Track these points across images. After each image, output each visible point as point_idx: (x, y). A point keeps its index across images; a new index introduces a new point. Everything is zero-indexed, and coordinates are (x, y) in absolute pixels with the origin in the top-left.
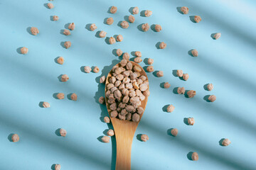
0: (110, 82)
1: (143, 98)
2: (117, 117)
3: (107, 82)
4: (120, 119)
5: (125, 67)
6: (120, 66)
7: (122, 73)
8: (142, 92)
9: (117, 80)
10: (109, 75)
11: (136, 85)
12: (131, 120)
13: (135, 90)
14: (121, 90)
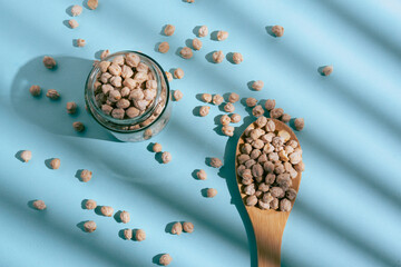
0: (243, 151)
1: (294, 174)
2: (257, 205)
3: (238, 152)
4: (261, 208)
5: (264, 128)
6: (256, 126)
7: (261, 138)
8: (293, 166)
9: (254, 148)
10: (240, 141)
11: (285, 154)
12: (279, 210)
13: (283, 162)
14: (262, 164)
